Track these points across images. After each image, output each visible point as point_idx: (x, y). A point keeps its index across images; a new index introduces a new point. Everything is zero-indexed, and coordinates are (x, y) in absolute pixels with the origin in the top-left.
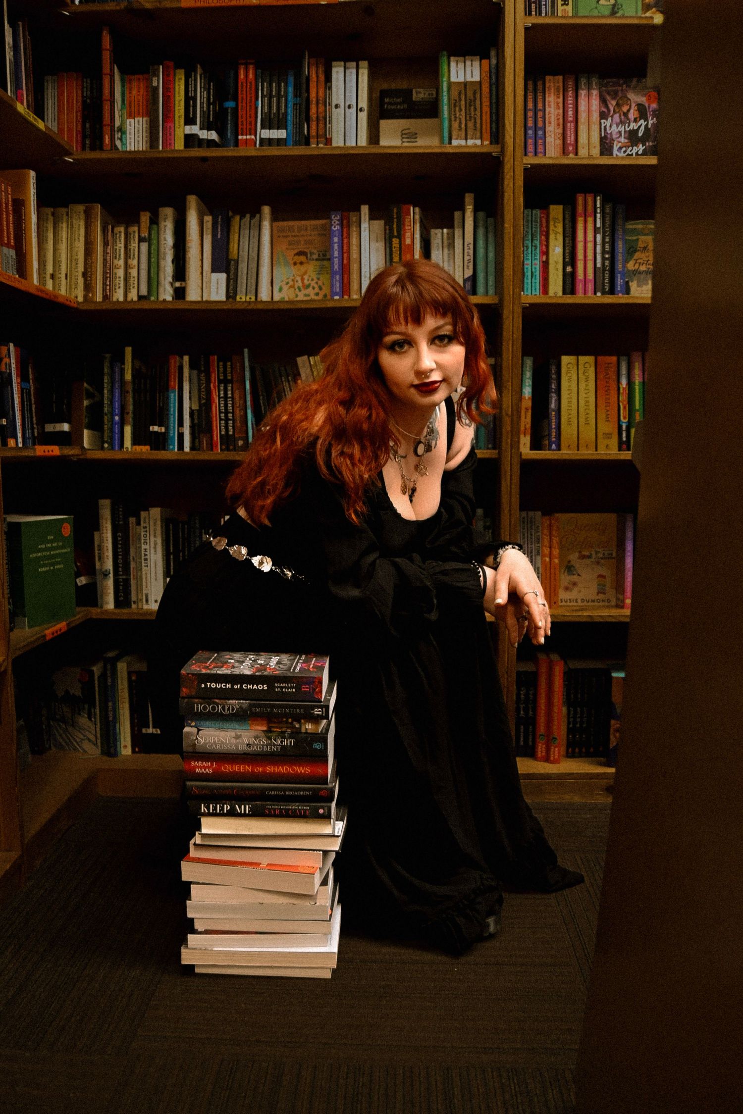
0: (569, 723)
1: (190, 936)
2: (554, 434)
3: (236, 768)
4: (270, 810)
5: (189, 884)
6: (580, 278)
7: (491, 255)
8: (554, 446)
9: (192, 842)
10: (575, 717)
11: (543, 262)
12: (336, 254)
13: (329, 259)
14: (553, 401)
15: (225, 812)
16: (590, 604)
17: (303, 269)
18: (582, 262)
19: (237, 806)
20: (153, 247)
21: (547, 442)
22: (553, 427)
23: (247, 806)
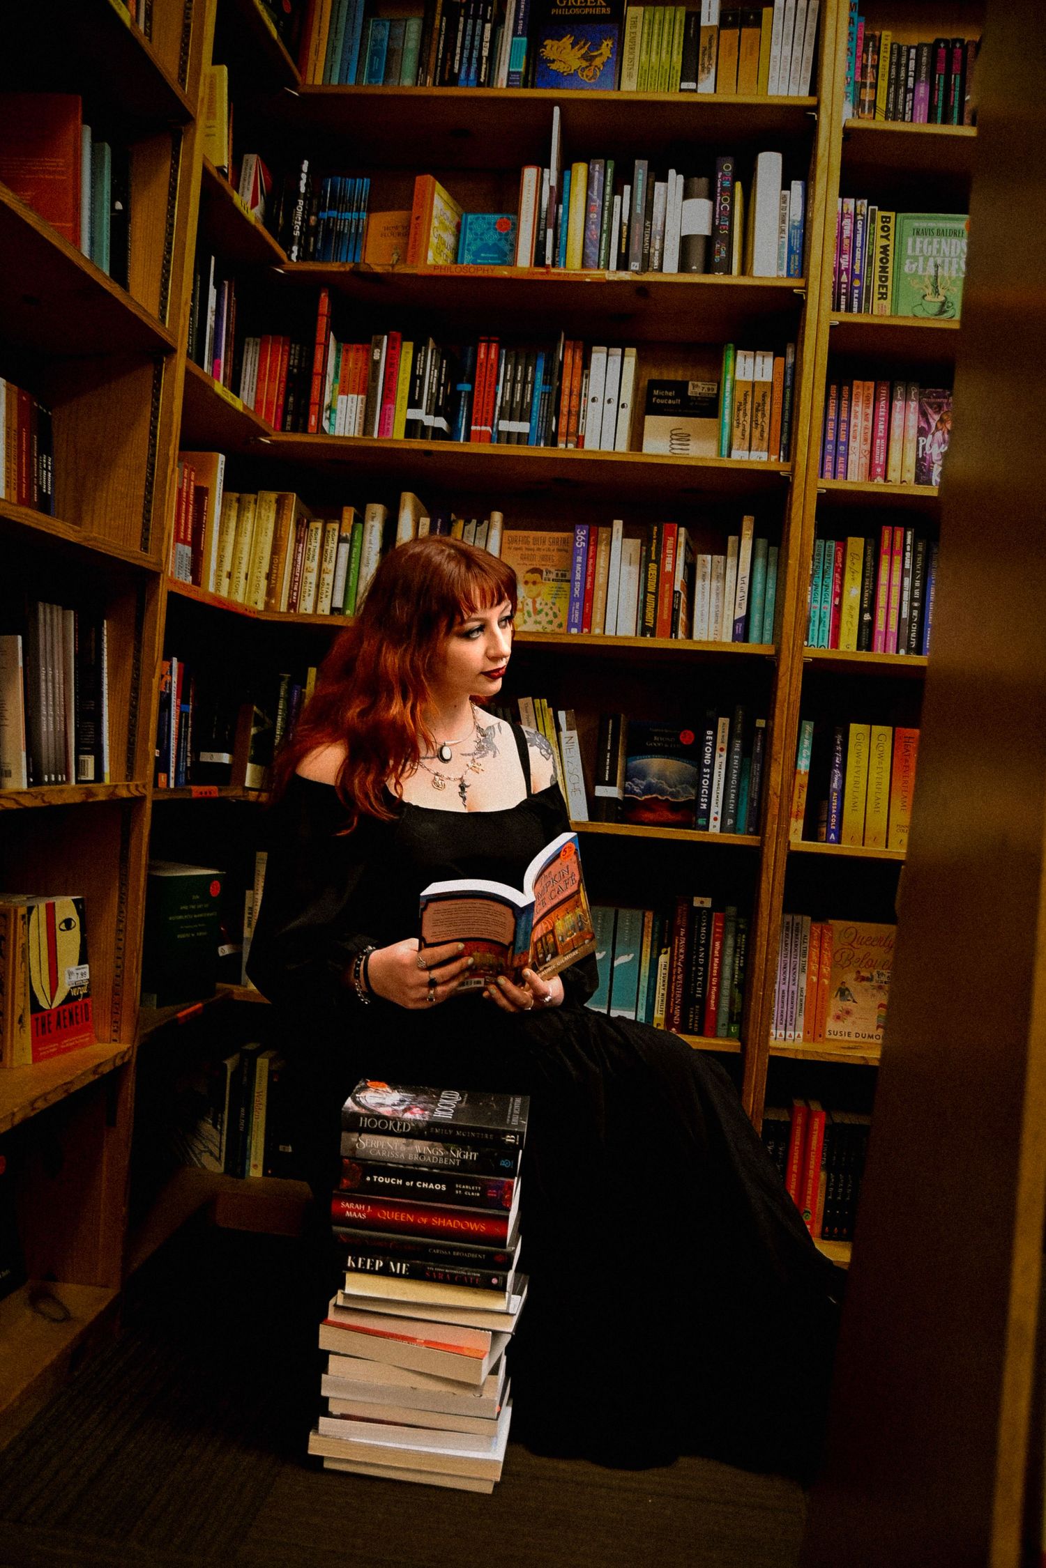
0: (827, 1194)
1: (323, 1421)
2: (833, 821)
3: (395, 1216)
4: (431, 1272)
5: (326, 1354)
6: (879, 629)
7: (771, 593)
8: (832, 837)
9: (332, 1302)
10: (836, 1186)
11: (835, 605)
12: (578, 576)
13: (569, 581)
14: (836, 779)
15: (377, 1269)
16: (865, 1040)
17: (535, 589)
18: (884, 610)
19: (392, 1263)
20: (355, 550)
21: (824, 830)
22: (834, 811)
23: (404, 1265)
